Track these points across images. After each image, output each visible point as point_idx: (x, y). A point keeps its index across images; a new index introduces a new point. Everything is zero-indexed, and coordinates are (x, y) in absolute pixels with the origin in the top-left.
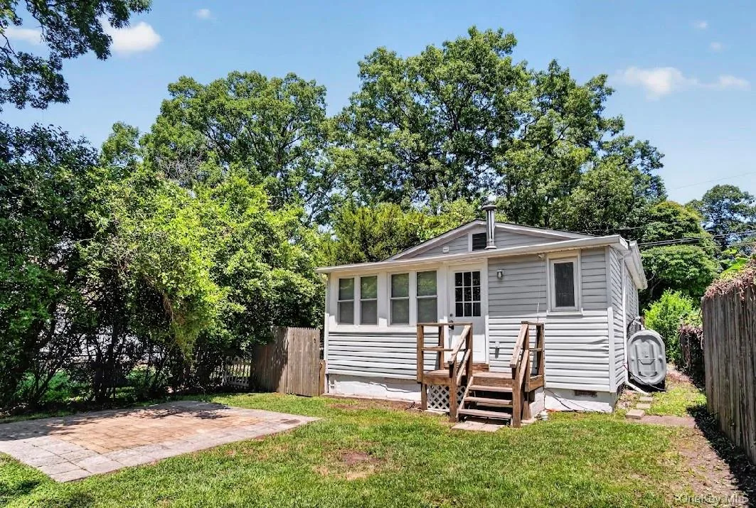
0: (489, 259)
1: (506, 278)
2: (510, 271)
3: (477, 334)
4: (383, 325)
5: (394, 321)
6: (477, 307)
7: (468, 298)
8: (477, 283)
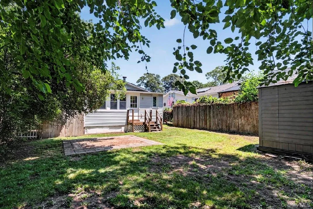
0: (140, 94)
1: (144, 99)
2: (145, 97)
3: (135, 113)
4: (108, 109)
5: (111, 108)
6: (136, 105)
7: (134, 102)
8: (136, 99)
